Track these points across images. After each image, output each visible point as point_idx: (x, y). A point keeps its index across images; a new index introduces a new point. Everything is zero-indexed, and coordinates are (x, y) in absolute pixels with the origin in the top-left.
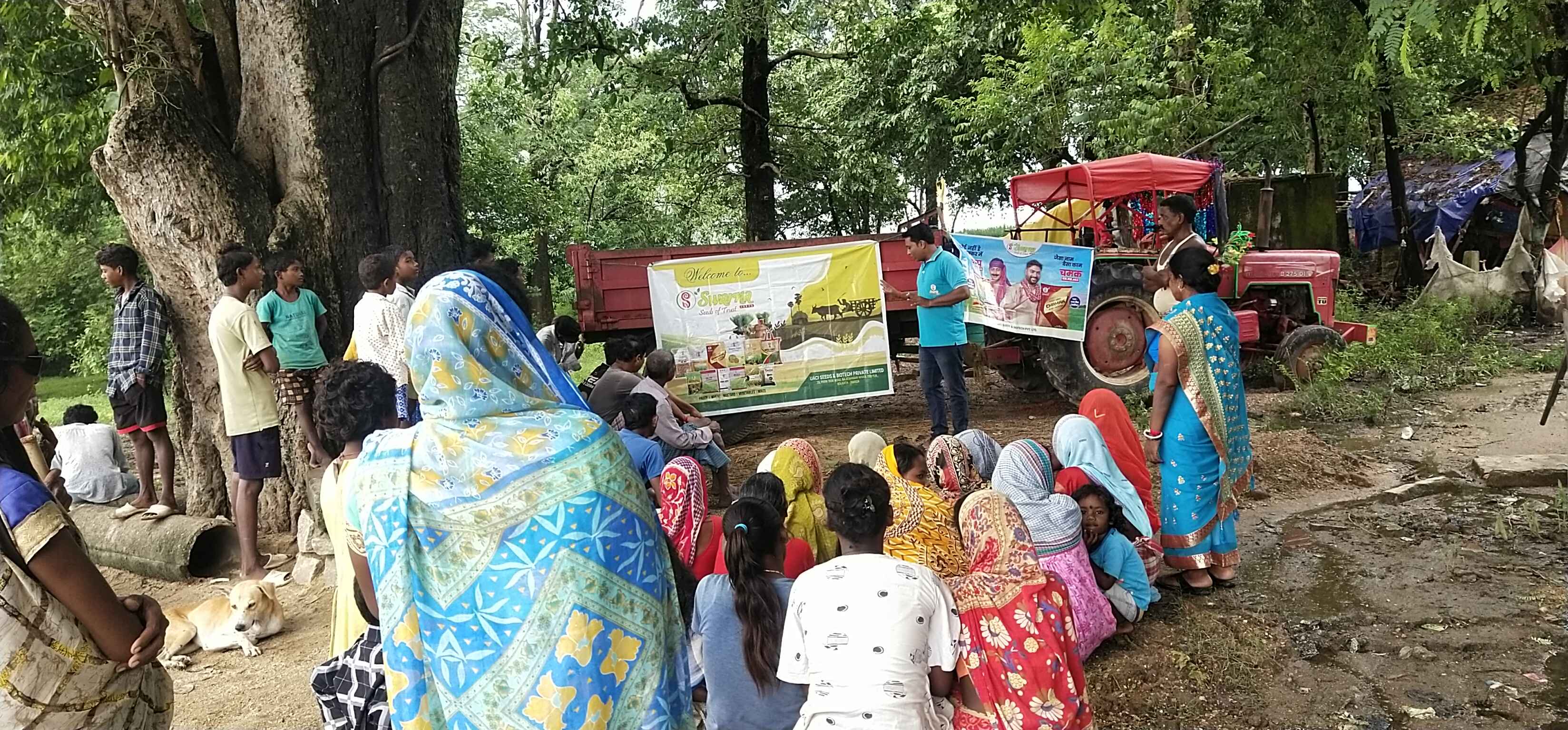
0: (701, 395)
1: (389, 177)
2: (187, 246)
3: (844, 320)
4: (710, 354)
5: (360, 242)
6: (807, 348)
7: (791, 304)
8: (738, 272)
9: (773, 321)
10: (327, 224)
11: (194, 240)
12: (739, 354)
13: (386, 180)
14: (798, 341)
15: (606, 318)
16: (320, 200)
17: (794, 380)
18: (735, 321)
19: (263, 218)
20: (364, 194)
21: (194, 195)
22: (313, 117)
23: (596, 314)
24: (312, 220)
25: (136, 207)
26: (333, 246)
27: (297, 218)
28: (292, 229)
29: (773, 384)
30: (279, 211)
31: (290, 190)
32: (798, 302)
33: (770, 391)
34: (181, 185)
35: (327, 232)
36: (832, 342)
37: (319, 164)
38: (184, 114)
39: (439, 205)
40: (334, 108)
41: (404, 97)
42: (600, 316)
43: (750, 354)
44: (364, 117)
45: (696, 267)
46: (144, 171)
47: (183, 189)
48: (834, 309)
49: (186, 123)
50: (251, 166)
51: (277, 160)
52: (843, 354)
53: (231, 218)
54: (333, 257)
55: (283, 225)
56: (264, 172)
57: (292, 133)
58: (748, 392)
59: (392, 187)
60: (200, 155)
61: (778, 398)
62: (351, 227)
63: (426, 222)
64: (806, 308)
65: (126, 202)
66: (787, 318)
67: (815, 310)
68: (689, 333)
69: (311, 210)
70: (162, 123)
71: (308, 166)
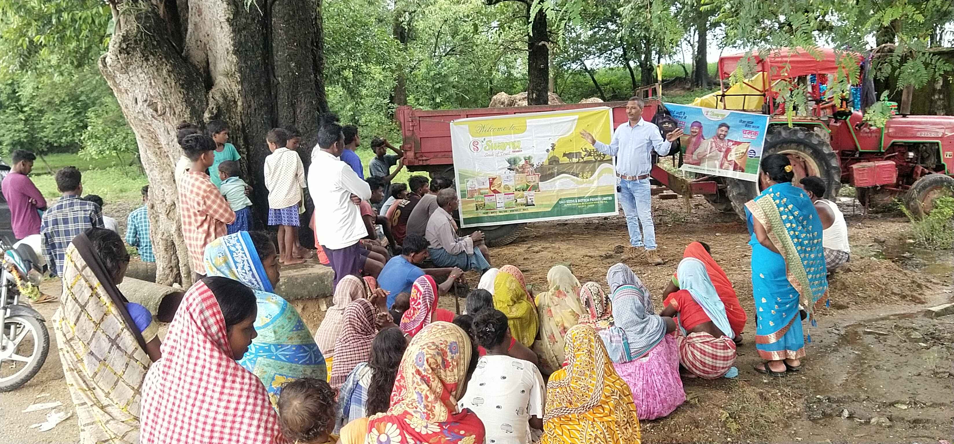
0: (484, 211)
1: (278, 72)
2: (156, 119)
3: (585, 162)
4: (491, 184)
5: (259, 115)
6: (558, 181)
7: (548, 151)
8: (512, 127)
9: (535, 162)
10: (239, 103)
11: (160, 115)
12: (511, 184)
13: (276, 74)
14: (552, 176)
15: (422, 156)
16: (236, 88)
17: (548, 203)
18: (509, 161)
19: (201, 101)
20: (262, 84)
21: (160, 87)
22: (232, 35)
23: (415, 153)
24: (230, 101)
25: (125, 95)
26: (243, 117)
27: (221, 101)
28: (218, 108)
29: (534, 205)
30: (211, 96)
31: (217, 82)
32: (553, 149)
33: (531, 210)
34: (152, 81)
35: (239, 109)
36: (575, 178)
37: (235, 65)
38: (153, 36)
39: (309, 90)
40: (244, 29)
41: (288, 20)
42: (418, 155)
43: (518, 184)
44: (263, 34)
45: (483, 123)
46: (130, 73)
47: (153, 84)
48: (578, 155)
49: (155, 43)
50: (195, 66)
51: (210, 61)
52: (583, 186)
53: (182, 102)
54: (243, 125)
55: (213, 105)
56: (202, 70)
57: (219, 45)
58: (516, 210)
59: (280, 79)
60: (163, 62)
61: (536, 215)
62: (254, 105)
63: (301, 101)
64: (558, 153)
65: (120, 91)
66: (545, 161)
67: (565, 155)
68: (477, 169)
69: (230, 95)
70: (140, 44)
71: (228, 66)
